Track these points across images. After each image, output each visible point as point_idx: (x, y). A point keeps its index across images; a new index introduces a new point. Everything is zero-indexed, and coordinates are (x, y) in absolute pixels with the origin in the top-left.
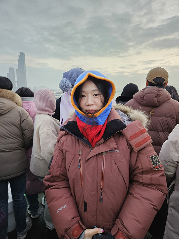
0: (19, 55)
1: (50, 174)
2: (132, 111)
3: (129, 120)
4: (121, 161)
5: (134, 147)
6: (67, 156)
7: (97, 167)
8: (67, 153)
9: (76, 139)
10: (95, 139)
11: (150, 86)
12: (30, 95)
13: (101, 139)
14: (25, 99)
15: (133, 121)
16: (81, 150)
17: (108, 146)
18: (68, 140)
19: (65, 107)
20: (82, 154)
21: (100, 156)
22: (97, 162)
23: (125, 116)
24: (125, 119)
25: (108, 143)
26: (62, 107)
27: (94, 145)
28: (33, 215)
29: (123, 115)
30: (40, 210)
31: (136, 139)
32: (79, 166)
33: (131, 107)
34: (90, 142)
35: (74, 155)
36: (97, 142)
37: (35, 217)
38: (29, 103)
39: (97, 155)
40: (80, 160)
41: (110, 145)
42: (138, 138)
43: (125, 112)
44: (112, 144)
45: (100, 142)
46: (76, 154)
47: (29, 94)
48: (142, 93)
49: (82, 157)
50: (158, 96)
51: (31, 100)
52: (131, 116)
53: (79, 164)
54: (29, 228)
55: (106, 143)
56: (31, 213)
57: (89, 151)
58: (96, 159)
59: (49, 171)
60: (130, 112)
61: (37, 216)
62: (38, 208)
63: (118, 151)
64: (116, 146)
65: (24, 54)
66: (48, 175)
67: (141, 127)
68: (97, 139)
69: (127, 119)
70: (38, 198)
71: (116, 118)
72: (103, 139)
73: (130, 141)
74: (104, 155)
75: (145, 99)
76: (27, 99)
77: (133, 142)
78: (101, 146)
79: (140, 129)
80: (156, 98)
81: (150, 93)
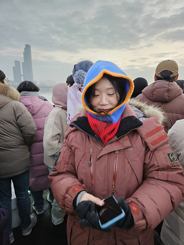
0: (25, 47)
1: (56, 171)
2: (147, 107)
3: (144, 117)
4: (135, 160)
5: (150, 145)
6: (76, 153)
7: (109, 166)
8: (77, 151)
9: (86, 136)
10: (107, 137)
11: (159, 81)
12: (33, 90)
13: (114, 137)
14: (29, 93)
15: (148, 117)
16: (92, 147)
17: (121, 144)
18: (77, 137)
19: (72, 101)
20: (93, 152)
21: (112, 154)
22: (109, 161)
23: (139, 112)
24: (139, 116)
25: (121, 141)
26: (69, 101)
27: (106, 143)
28: (38, 212)
29: (137, 111)
30: (46, 206)
31: (152, 136)
32: (90, 164)
33: (145, 103)
34: (102, 139)
35: (84, 152)
36: (110, 140)
37: (41, 213)
38: (33, 98)
39: (109, 153)
40: (91, 158)
41: (124, 143)
42: (154, 135)
43: (139, 108)
44: (126, 142)
45: (113, 139)
46: (86, 152)
47: (33, 88)
48: (152, 87)
49: (93, 155)
50: (168, 91)
51: (35, 95)
52: (146, 112)
53: (90, 162)
54: (34, 224)
55: (119, 141)
56: (36, 209)
57: (100, 148)
58: (108, 157)
59: (55, 167)
60: (144, 108)
61: (42, 212)
62: (44, 204)
63: (132, 149)
64: (130, 145)
65: (30, 46)
66: (53, 171)
67: (157, 124)
68: (110, 137)
69: (142, 115)
70: (43, 195)
71: (131, 115)
72: (116, 137)
73: (145, 139)
74: (117, 153)
75: (155, 94)
76: (31, 93)
77: (149, 140)
78: (113, 144)
79: (157, 126)
80: (166, 93)
81: (161, 88)
